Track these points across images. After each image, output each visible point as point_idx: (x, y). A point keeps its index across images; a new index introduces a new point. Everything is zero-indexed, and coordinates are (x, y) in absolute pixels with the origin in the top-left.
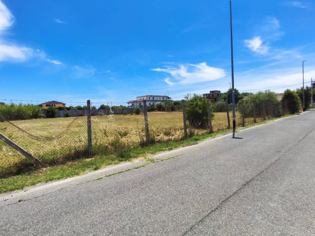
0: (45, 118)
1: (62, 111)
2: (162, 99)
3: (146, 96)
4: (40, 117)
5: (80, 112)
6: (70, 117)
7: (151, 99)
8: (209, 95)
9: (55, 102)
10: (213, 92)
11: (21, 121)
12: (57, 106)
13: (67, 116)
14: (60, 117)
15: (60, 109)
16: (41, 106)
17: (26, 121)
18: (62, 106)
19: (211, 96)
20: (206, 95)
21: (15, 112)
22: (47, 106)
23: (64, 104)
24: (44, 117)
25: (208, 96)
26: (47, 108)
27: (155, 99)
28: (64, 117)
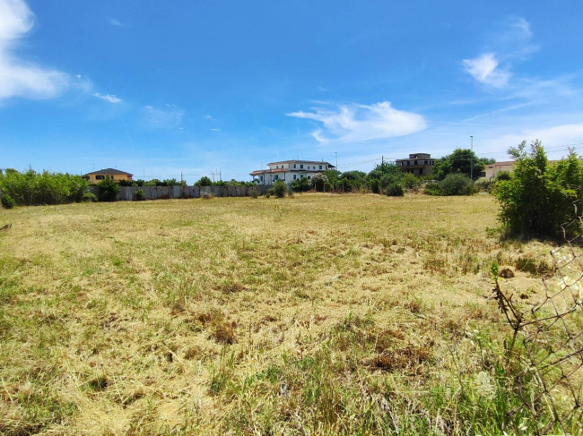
0: (96, 202)
1: (128, 188)
2: (317, 168)
3: (288, 162)
4: (86, 199)
5: (165, 190)
6: (144, 200)
7: (298, 167)
8: (408, 162)
9: (112, 172)
10: (415, 155)
11: (47, 207)
12: (117, 178)
13: (138, 198)
14: (125, 199)
15: (123, 183)
16: (87, 177)
17: (58, 207)
18: (126, 179)
19: (412, 163)
20: (402, 161)
21: (36, 188)
22: (97, 178)
23: (130, 176)
24: (94, 200)
25: (405, 163)
26: (97, 182)
27: (305, 167)
28: (134, 200)
